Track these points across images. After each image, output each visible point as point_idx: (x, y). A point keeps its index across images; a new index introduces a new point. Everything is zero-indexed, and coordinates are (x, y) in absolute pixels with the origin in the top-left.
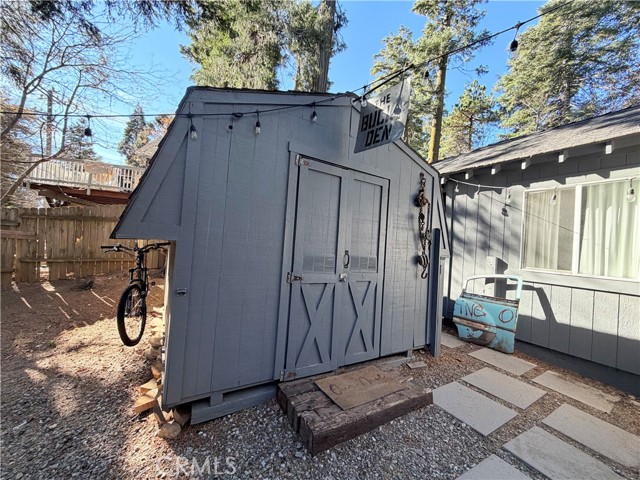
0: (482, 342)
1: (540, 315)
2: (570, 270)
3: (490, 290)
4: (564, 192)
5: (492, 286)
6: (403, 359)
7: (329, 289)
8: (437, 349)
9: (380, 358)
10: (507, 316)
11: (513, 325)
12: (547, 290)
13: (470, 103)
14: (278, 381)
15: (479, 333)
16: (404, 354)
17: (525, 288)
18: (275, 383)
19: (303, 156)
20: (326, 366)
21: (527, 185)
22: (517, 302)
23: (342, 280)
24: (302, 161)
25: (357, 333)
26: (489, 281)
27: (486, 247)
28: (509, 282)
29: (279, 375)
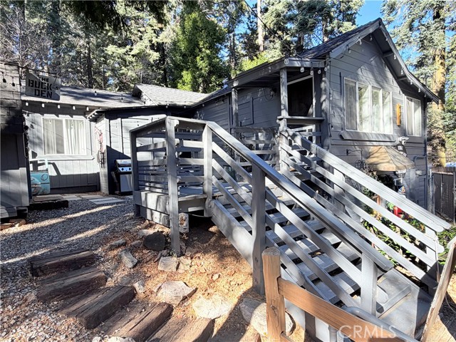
1: (54, 174)
2: (63, 153)
4: (56, 120)
10: (45, 177)
11: (48, 181)
12: (56, 163)
17: (49, 163)
21: (43, 115)
22: (47, 170)
28: (39, 162)
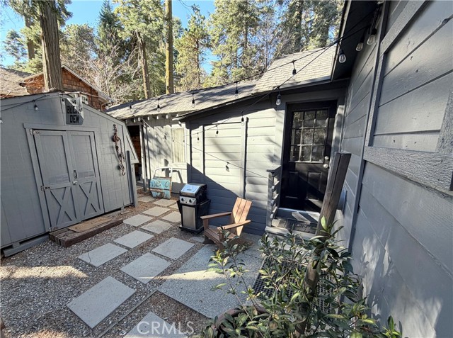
0: (161, 197)
3: (163, 174)
5: (164, 171)
6: (119, 212)
7: (68, 190)
8: (136, 204)
9: (105, 214)
10: (167, 185)
11: (170, 187)
13: (195, 30)
14: (49, 232)
15: (159, 194)
16: (120, 209)
18: (48, 233)
19: (34, 129)
20: (75, 221)
21: (170, 125)
22: (171, 177)
23: (75, 184)
24: (34, 132)
25: (89, 205)
26: (163, 170)
27: (160, 153)
29: (48, 229)
